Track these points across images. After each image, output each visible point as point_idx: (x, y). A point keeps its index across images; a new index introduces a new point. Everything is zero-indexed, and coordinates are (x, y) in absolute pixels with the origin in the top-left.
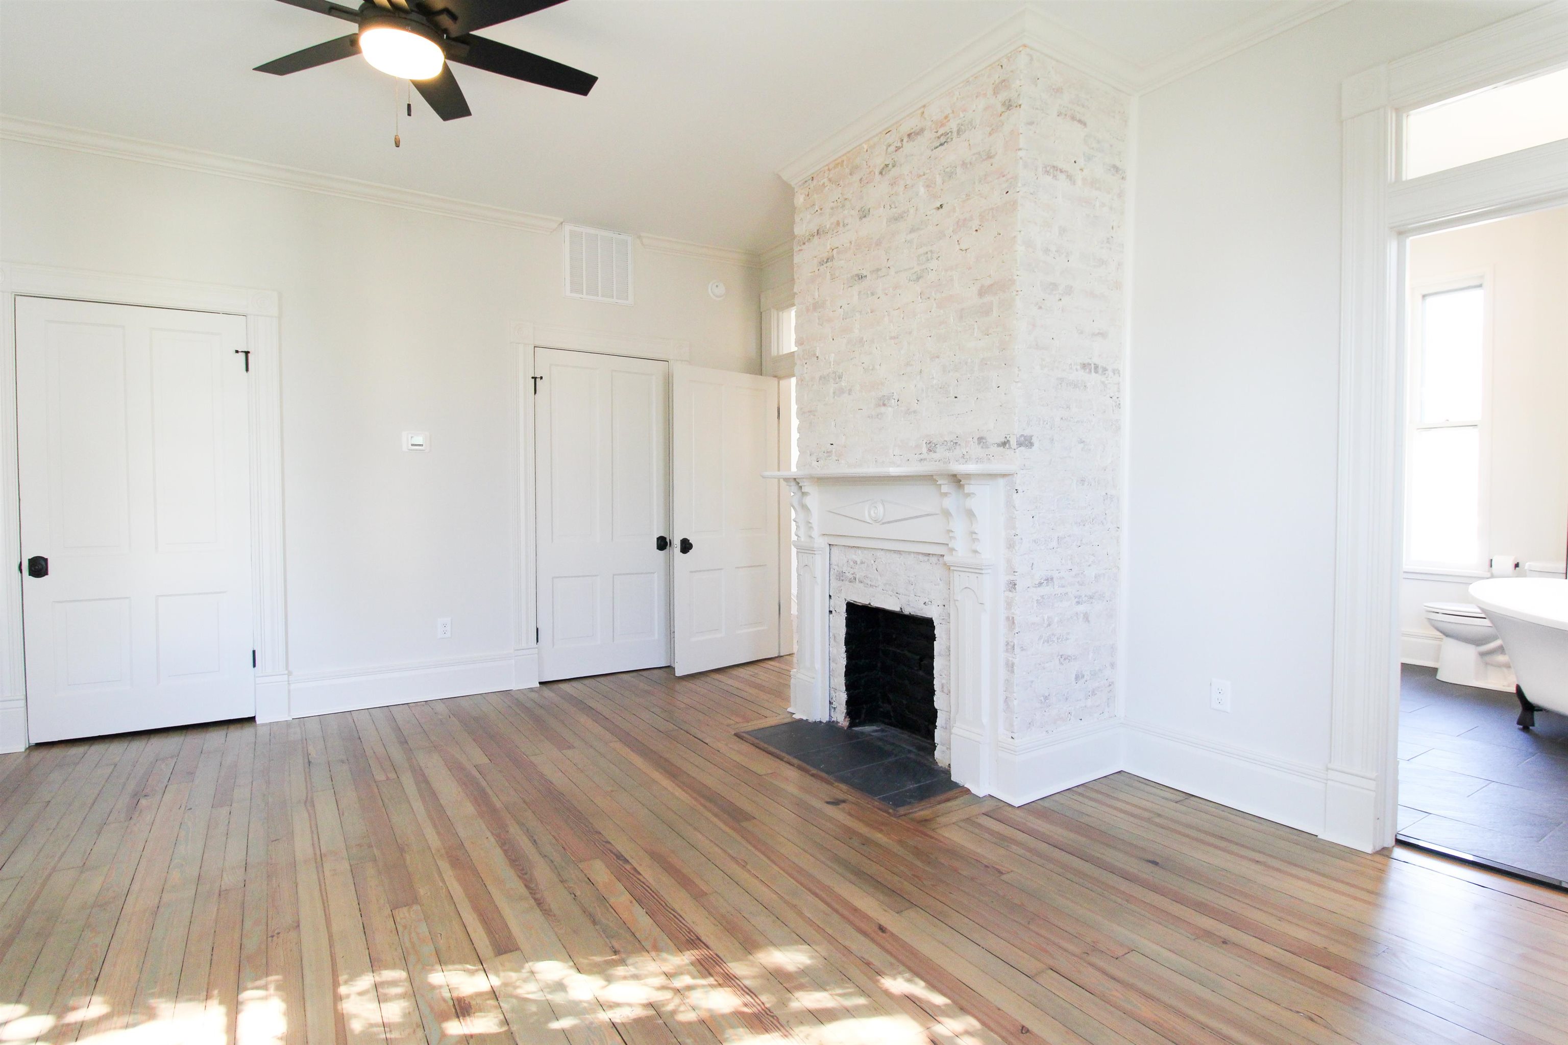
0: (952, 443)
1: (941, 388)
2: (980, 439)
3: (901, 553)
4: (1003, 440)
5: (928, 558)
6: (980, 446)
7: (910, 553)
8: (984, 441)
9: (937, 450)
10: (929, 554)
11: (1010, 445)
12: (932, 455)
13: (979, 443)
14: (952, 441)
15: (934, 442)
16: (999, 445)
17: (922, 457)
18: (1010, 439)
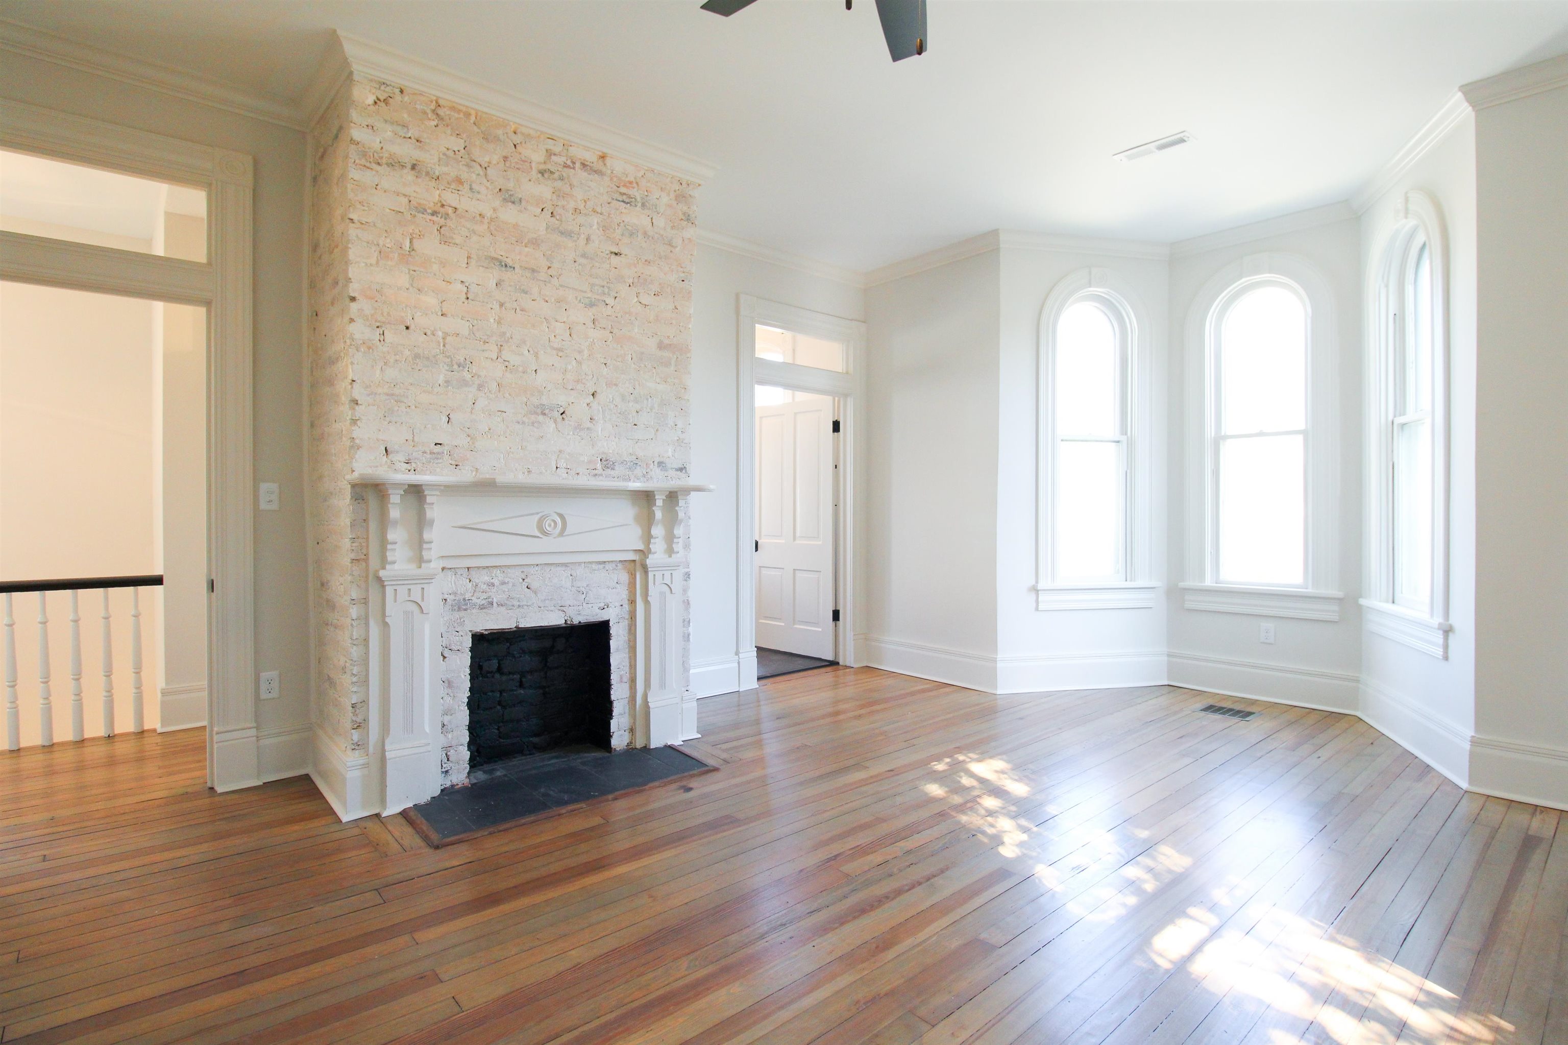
0: (632, 463)
1: (620, 413)
2: (660, 464)
3: (568, 565)
4: (681, 466)
5: (604, 565)
6: (660, 468)
7: (580, 563)
8: (664, 465)
9: (616, 468)
10: (605, 562)
11: (686, 471)
12: (609, 471)
13: (659, 466)
14: (632, 461)
15: (612, 459)
16: (677, 470)
17: (596, 472)
18: (686, 466)
